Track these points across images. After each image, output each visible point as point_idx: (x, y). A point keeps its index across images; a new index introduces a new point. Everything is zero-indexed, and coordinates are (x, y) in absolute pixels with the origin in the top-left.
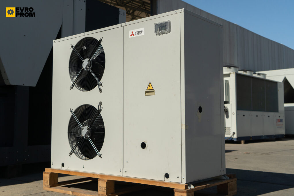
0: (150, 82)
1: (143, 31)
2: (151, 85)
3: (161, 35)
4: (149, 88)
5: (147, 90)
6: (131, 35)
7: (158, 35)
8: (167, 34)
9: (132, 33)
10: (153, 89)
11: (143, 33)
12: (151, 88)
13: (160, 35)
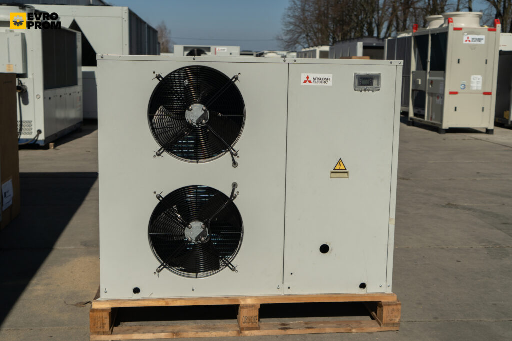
0: (341, 159)
1: (330, 79)
2: (341, 163)
3: (363, 92)
4: (338, 167)
5: (334, 169)
6: (305, 82)
7: (358, 91)
8: (373, 91)
9: (308, 78)
10: (346, 169)
11: (330, 83)
12: (342, 167)
13: (361, 91)
